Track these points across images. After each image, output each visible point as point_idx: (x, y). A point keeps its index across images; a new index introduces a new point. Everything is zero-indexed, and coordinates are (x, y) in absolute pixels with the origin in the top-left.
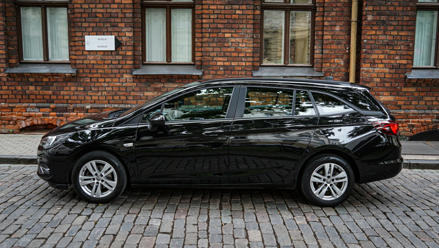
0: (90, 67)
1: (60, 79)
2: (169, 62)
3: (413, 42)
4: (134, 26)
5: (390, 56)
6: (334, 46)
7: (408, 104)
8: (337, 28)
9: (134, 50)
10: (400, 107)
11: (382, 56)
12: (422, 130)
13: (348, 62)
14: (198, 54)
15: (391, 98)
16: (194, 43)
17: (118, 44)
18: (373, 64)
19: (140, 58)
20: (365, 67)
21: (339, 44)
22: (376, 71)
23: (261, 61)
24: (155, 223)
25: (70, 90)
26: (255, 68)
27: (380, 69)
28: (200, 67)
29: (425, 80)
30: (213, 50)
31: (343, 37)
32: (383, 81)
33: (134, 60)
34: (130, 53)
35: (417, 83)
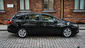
0: (9, 11)
1: (2, 13)
2: (25, 10)
3: (74, 4)
4: (17, 2)
5: (70, 7)
6: (58, 6)
7: (74, 17)
8: (59, 2)
9: (18, 7)
10: (72, 18)
11: (68, 7)
12: (76, 22)
13: (61, 9)
14: (31, 8)
15: (70, 16)
16: (30, 5)
17: (14, 6)
18: (66, 9)
19: (19, 9)
20: (64, 10)
21: (59, 5)
22: (67, 10)
23: (44, 9)
24: (19, 42)
25: (4, 16)
26: (42, 10)
27: (68, 10)
28: (31, 11)
29: (77, 12)
30: (34, 7)
31: (60, 4)
32: (68, 13)
33: (18, 9)
34: (17, 8)
35: (75, 13)
